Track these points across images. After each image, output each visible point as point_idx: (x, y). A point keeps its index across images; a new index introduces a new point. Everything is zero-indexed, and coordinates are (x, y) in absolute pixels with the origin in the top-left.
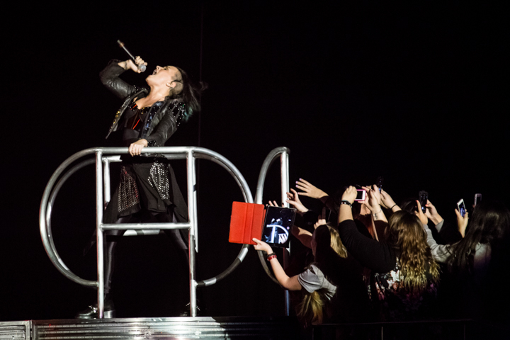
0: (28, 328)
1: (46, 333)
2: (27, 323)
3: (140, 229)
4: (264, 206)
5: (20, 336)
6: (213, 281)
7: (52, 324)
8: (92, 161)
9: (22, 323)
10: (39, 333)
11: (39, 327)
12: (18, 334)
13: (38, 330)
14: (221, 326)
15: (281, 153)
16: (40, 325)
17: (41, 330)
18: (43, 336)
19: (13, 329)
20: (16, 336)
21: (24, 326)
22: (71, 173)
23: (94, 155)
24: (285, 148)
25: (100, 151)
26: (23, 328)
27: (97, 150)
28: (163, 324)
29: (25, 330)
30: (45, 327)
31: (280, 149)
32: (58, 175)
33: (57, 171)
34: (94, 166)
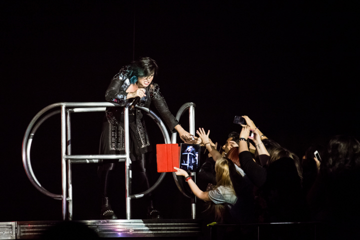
0: (14, 227)
1: (26, 230)
2: (13, 223)
3: (92, 159)
4: (178, 145)
5: (8, 232)
6: (142, 195)
7: (31, 225)
8: (59, 112)
9: (10, 223)
10: (22, 230)
11: (22, 226)
12: (7, 231)
13: (21, 228)
14: (147, 226)
15: (189, 107)
16: (22, 225)
17: (23, 228)
18: (24, 232)
19: (4, 228)
20: (6, 232)
21: (11, 225)
22: (43, 120)
23: (60, 108)
24: (192, 103)
25: (64, 105)
26: (10, 227)
27: (62, 104)
28: (108, 224)
29: (12, 228)
30: (26, 226)
31: (188, 104)
32: (35, 122)
33: (34, 119)
34: (60, 115)
